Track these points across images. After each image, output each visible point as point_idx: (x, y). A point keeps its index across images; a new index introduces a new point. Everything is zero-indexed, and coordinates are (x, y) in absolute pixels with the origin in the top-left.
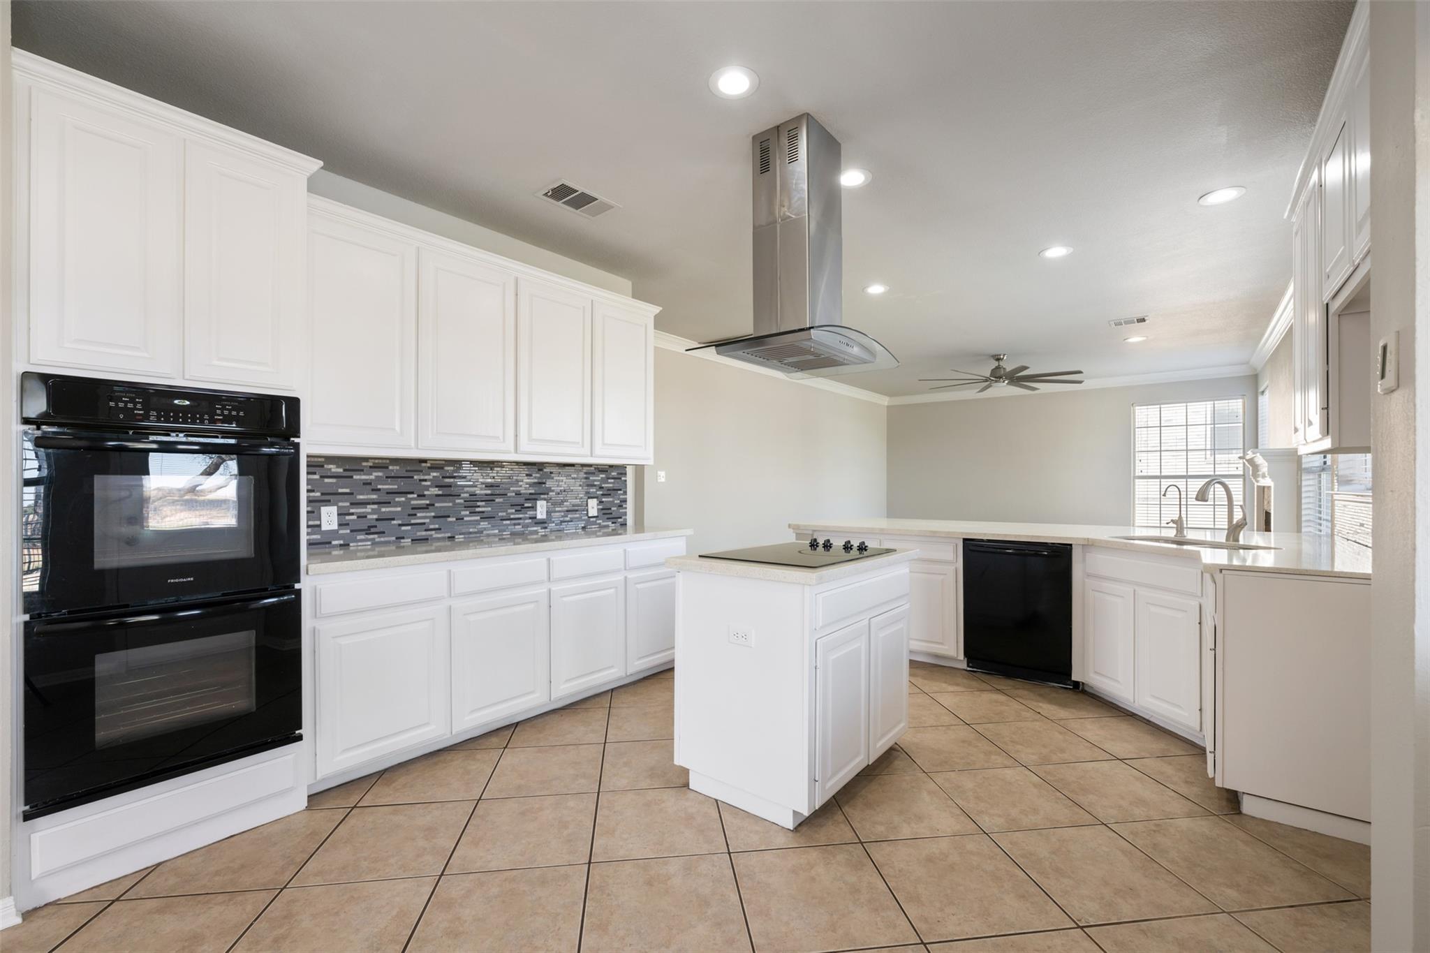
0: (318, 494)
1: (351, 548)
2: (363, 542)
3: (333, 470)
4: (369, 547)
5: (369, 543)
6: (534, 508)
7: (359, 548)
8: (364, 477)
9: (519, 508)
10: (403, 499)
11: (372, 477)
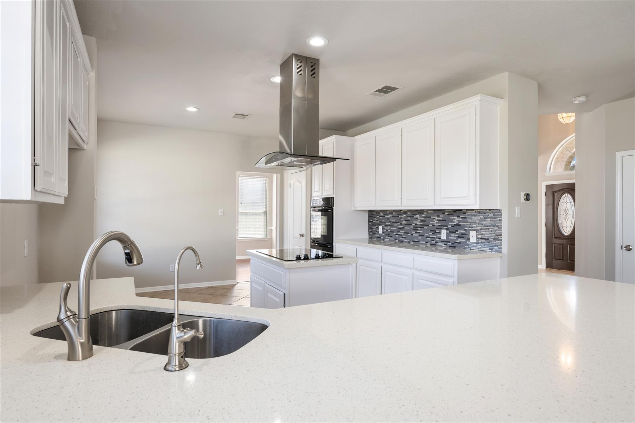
0: (379, 222)
1: (385, 241)
2: (387, 239)
3: (382, 214)
4: (388, 241)
5: (388, 240)
6: (440, 233)
7: (387, 241)
8: (388, 217)
9: (434, 232)
10: (396, 225)
11: (389, 217)
